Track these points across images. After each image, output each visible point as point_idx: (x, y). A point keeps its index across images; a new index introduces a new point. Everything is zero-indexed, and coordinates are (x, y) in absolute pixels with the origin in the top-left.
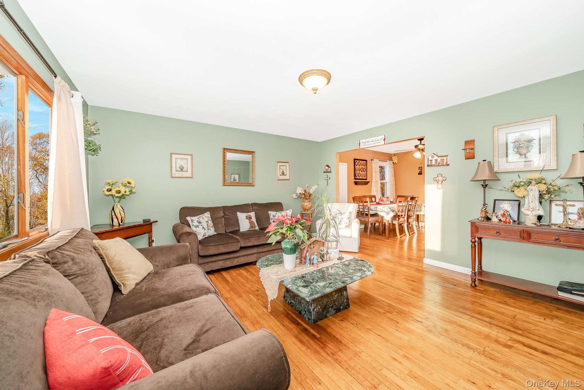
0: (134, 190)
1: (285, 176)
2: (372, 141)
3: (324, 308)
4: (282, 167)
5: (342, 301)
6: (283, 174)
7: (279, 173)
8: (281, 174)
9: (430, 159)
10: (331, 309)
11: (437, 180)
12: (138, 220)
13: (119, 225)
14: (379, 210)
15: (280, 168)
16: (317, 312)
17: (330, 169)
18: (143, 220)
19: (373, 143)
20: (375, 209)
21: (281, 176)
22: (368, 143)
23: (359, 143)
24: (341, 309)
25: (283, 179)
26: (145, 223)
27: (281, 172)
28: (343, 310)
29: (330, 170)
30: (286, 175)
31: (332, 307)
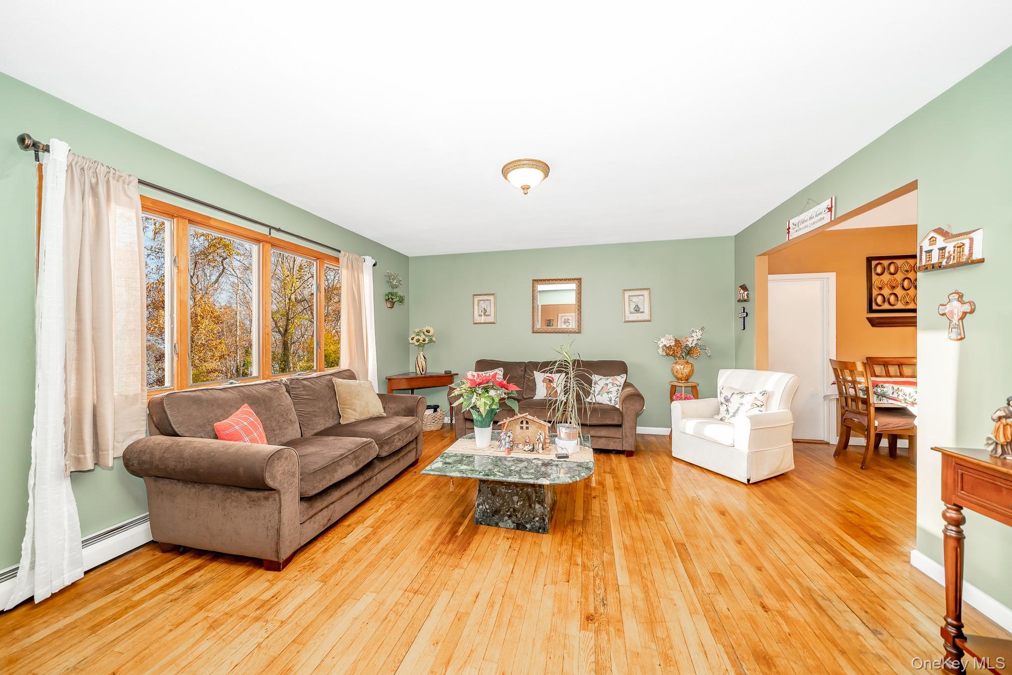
0: (434, 339)
1: (642, 314)
2: (811, 218)
3: (495, 512)
4: (635, 299)
5: (529, 517)
6: (637, 310)
7: (629, 308)
8: (633, 311)
9: (925, 249)
10: (507, 518)
11: (946, 311)
12: (441, 371)
13: (422, 374)
14: (906, 399)
15: (629, 300)
16: (483, 511)
17: (746, 293)
18: (445, 371)
19: (812, 221)
20: (895, 395)
21: (631, 315)
22: (803, 225)
23: (788, 227)
24: (527, 528)
25: (637, 319)
26: (446, 375)
27: (633, 306)
28: (530, 531)
29: (748, 296)
30: (643, 312)
31: (510, 516)
